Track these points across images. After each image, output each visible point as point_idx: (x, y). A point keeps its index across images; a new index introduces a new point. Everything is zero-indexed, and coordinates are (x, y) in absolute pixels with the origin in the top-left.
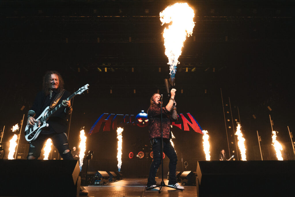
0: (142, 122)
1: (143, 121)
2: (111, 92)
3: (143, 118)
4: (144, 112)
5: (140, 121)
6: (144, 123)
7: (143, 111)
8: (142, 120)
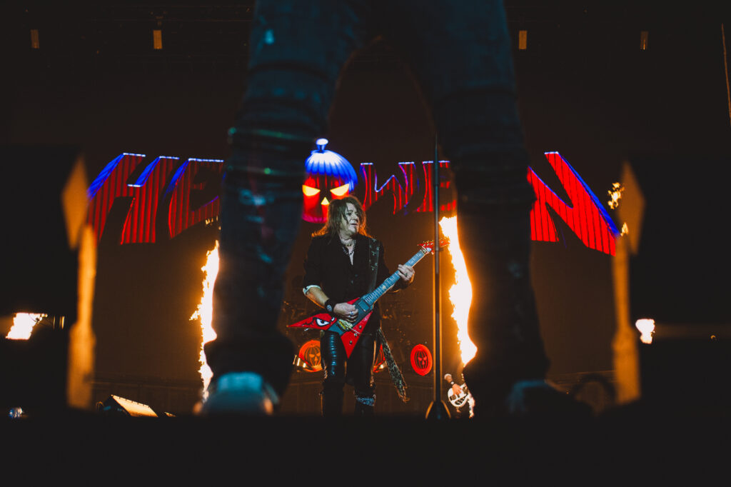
0: (319, 197)
1: (325, 193)
2: (158, 45)
3: (327, 179)
4: (328, 147)
5: (310, 191)
6: (325, 202)
7: (323, 142)
8: (316, 187)
